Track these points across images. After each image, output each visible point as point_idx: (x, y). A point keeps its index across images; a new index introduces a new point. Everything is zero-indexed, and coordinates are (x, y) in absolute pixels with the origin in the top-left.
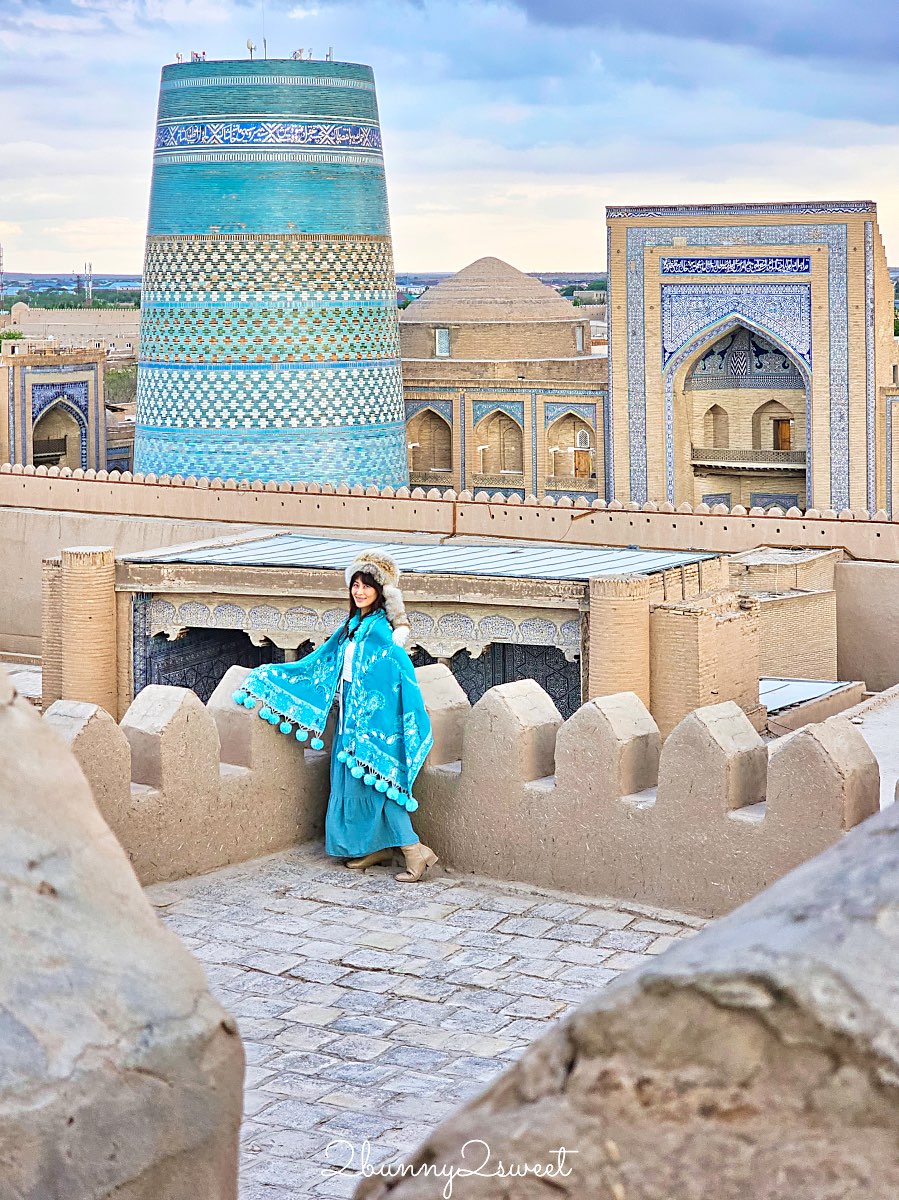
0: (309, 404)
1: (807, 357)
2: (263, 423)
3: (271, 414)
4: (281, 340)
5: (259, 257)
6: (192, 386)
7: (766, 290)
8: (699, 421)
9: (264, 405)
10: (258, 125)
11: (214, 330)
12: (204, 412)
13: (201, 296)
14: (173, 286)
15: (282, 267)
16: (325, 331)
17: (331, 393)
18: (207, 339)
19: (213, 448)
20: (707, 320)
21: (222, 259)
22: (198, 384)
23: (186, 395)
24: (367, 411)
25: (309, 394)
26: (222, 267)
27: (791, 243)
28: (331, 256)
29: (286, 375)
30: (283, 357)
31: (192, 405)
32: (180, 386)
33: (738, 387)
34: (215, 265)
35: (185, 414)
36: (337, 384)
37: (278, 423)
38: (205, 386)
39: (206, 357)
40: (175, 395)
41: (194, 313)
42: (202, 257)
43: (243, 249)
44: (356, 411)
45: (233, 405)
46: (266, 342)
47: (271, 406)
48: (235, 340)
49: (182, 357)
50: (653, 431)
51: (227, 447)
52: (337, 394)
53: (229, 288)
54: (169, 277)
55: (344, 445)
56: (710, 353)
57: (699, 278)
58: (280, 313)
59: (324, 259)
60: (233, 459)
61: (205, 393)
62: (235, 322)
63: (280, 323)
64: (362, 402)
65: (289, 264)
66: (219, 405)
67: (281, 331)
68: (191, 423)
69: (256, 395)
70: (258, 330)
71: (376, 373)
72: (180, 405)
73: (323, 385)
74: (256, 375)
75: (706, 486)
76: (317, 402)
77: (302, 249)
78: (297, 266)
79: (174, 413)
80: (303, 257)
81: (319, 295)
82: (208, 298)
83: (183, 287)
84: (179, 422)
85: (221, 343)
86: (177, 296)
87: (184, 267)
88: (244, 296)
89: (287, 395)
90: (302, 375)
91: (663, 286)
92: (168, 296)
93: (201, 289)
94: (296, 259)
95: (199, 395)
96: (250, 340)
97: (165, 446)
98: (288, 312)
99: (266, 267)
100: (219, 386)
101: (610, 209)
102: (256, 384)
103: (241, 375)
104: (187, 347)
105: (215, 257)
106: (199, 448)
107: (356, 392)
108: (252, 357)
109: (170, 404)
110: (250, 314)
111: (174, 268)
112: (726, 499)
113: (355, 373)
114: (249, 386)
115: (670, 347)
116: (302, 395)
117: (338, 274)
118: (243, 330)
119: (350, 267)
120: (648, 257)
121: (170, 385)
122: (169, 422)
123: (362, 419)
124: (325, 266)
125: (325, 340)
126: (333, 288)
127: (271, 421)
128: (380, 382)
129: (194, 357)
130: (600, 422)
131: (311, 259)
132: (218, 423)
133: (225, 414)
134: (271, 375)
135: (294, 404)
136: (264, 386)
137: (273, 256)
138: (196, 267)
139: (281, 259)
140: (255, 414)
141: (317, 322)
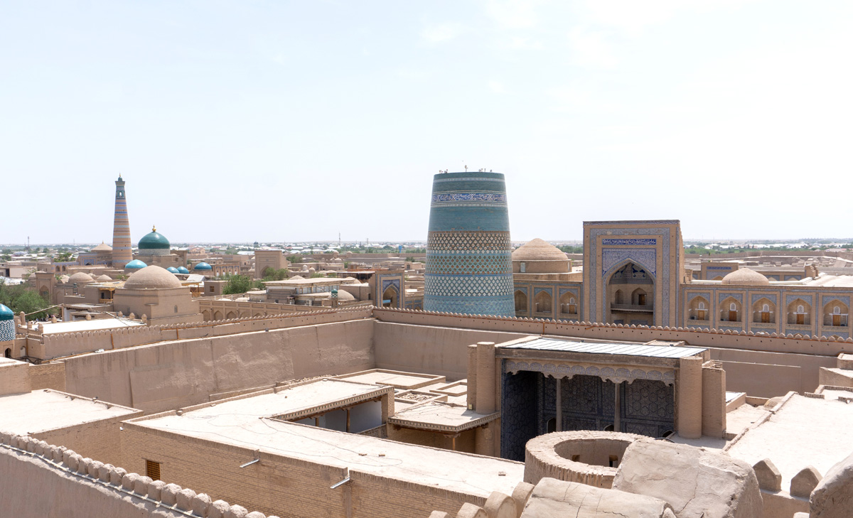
0: (485, 288)
1: (654, 274)
2: (469, 295)
3: (472, 291)
4: (475, 266)
5: (468, 238)
6: (445, 282)
7: (640, 250)
8: (614, 295)
9: (469, 288)
10: (468, 194)
11: (453, 263)
12: (449, 291)
13: (448, 252)
14: (438, 248)
15: (475, 242)
16: (490, 264)
17: (491, 285)
18: (450, 266)
19: (452, 303)
20: (618, 260)
21: (456, 239)
22: (447, 281)
23: (443, 285)
24: (503, 291)
25: (485, 285)
26: (456, 242)
27: (649, 234)
28: (492, 238)
29: (477, 278)
30: (476, 272)
31: (445, 288)
32: (441, 282)
33: (627, 283)
34: (453, 241)
35: (443, 291)
36: (494, 282)
37: (474, 295)
38: (450, 282)
39: (450, 272)
40: (439, 285)
41: (446, 257)
42: (449, 238)
43: (463, 236)
44: (500, 291)
45: (459, 288)
46: (470, 266)
48: (460, 266)
49: (442, 272)
50: (599, 298)
51: (457, 303)
52: (494, 285)
53: (458, 249)
54: (437, 245)
55: (496, 302)
56: (618, 271)
57: (615, 246)
58: (475, 258)
59: (489, 239)
60: (459, 307)
61: (450, 284)
62: (460, 260)
63: (475, 261)
64: (501, 288)
65: (478, 241)
66: (454, 288)
67: (475, 264)
68: (445, 294)
69: (467, 285)
70: (467, 263)
71: (506, 278)
72: (441, 288)
74: (467, 279)
75: (615, 317)
76: (487, 288)
77: (482, 236)
78: (480, 242)
79: (439, 291)
80: (483, 239)
81: (488, 252)
82: (450, 252)
83: (442, 248)
84: (441, 294)
85: (455, 267)
86: (440, 252)
87: (442, 242)
88: (463, 252)
89: (477, 285)
90: (482, 278)
91: (603, 249)
92: (437, 252)
93: (448, 249)
94: (480, 239)
95: (447, 285)
96: (465, 267)
97: (436, 302)
98: (477, 257)
99: (470, 242)
100: (454, 282)
101: (584, 223)
102: (467, 281)
103: (462, 279)
104: (443, 269)
105: (453, 239)
106: (447, 303)
107: (500, 285)
108: (466, 272)
109: (437, 288)
110: (465, 258)
111: (439, 242)
112: (622, 322)
113: (499, 278)
114: (465, 282)
115: (605, 269)
116: (482, 285)
117: (494, 244)
118: (462, 263)
119: (498, 242)
120: (598, 239)
121: (437, 281)
122: (437, 294)
123: (502, 294)
124: (490, 242)
125: (490, 266)
126: (492, 249)
127: (472, 294)
128: (507, 281)
129: (446, 272)
130: (579, 295)
131: (485, 239)
132: (454, 294)
133: (456, 291)
134: (472, 278)
135: (480, 288)
136: (469, 282)
137: (473, 238)
138: (447, 242)
139: (475, 239)
140: (467, 292)
141: (487, 261)
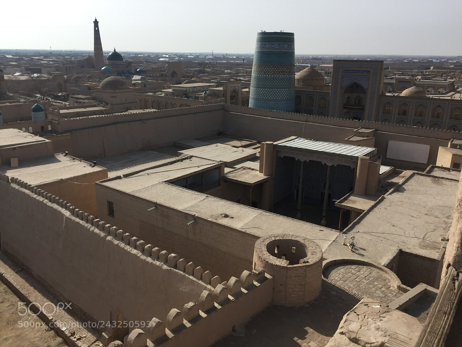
1: (367, 89)
4: (276, 84)
5: (273, 69)
7: (361, 76)
8: (346, 99)
9: (272, 95)
10: (274, 44)
11: (264, 81)
12: (262, 96)
13: (263, 75)
14: (258, 73)
15: (277, 71)
18: (263, 83)
19: (263, 102)
20: (350, 81)
22: (261, 91)
23: (259, 93)
24: (289, 96)
25: (280, 93)
26: (266, 70)
27: (367, 68)
28: (285, 69)
29: (276, 90)
30: (276, 87)
32: (258, 91)
33: (353, 93)
35: (259, 96)
36: (285, 92)
39: (263, 86)
41: (261, 78)
42: (263, 68)
43: (270, 67)
45: (267, 95)
46: (273, 84)
47: (274, 95)
48: (268, 83)
49: (259, 86)
50: (338, 101)
51: (266, 102)
53: (267, 74)
55: (285, 102)
56: (349, 87)
57: (349, 74)
58: (276, 79)
60: (267, 104)
62: (268, 80)
64: (288, 95)
65: (278, 70)
66: (265, 95)
67: (276, 82)
68: (260, 98)
69: (271, 93)
70: (272, 82)
71: (291, 90)
73: (282, 92)
75: (345, 110)
76: (281, 95)
77: (280, 67)
78: (279, 70)
80: (281, 69)
81: (283, 76)
83: (260, 74)
85: (266, 84)
86: (258, 75)
87: (260, 70)
88: (270, 76)
89: (276, 93)
90: (279, 90)
91: (342, 75)
94: (279, 69)
95: (261, 93)
96: (271, 84)
97: (255, 101)
99: (274, 71)
100: (265, 91)
101: (334, 60)
102: (271, 91)
103: (269, 90)
104: (260, 84)
105: (266, 68)
106: (261, 102)
107: (288, 93)
108: (271, 87)
109: (256, 94)
110: (271, 79)
111: (258, 70)
113: (288, 90)
114: (270, 92)
115: (342, 86)
117: (286, 72)
118: (270, 82)
119: (288, 71)
120: (340, 70)
121: (256, 91)
122: (256, 97)
123: (288, 98)
125: (283, 84)
126: (285, 74)
127: (273, 98)
128: (292, 91)
129: (261, 86)
130: (328, 99)
131: (282, 69)
132: (264, 98)
134: (274, 90)
135: (277, 95)
137: (275, 69)
138: (262, 70)
140: (271, 96)
141: (282, 81)
